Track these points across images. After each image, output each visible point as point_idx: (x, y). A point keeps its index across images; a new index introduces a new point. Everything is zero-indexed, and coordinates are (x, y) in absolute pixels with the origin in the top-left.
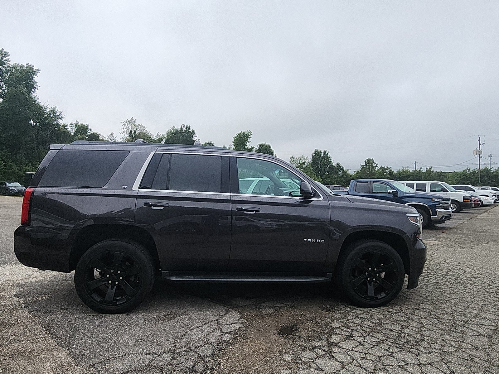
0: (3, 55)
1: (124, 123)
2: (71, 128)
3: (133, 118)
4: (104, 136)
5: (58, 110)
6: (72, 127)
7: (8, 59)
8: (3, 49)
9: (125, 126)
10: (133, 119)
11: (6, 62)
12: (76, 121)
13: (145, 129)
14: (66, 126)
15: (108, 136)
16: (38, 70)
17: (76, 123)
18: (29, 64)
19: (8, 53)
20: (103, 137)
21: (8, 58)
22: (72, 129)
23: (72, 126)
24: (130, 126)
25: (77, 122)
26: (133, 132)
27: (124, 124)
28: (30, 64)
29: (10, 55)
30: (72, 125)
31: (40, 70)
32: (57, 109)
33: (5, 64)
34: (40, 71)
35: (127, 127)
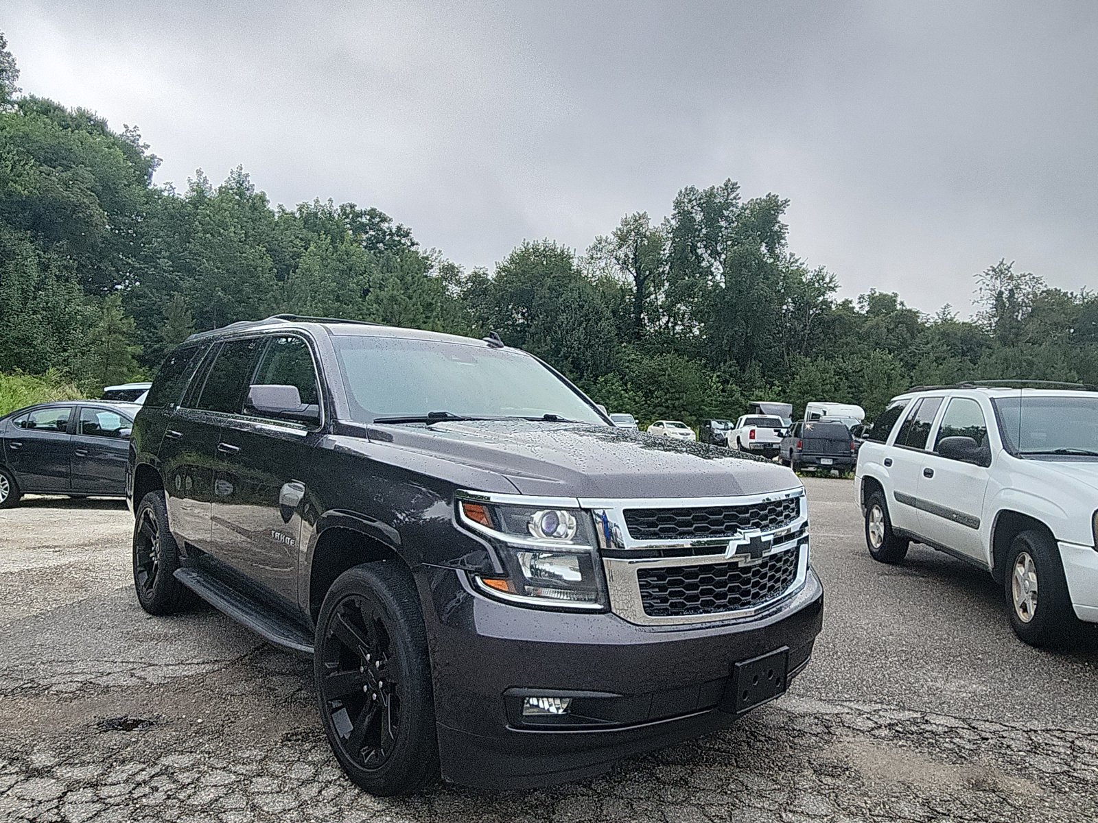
0: (729, 190)
1: (981, 276)
2: (860, 305)
3: (1003, 260)
4: (928, 315)
5: (828, 272)
6: (862, 304)
7: (738, 195)
8: (729, 180)
9: (984, 283)
10: (1004, 262)
11: (734, 201)
12: (872, 289)
13: (1041, 284)
14: (851, 302)
15: (937, 313)
16: (786, 201)
17: (870, 293)
18: (770, 194)
19: (736, 184)
20: (928, 317)
21: (737, 192)
22: (862, 307)
23: (862, 302)
24: (998, 282)
25: (873, 292)
26: (1005, 295)
27: (982, 278)
28: (772, 194)
29: (739, 187)
30: (863, 298)
31: (789, 201)
32: (825, 271)
33: (733, 205)
34: (788, 203)
35: (988, 285)
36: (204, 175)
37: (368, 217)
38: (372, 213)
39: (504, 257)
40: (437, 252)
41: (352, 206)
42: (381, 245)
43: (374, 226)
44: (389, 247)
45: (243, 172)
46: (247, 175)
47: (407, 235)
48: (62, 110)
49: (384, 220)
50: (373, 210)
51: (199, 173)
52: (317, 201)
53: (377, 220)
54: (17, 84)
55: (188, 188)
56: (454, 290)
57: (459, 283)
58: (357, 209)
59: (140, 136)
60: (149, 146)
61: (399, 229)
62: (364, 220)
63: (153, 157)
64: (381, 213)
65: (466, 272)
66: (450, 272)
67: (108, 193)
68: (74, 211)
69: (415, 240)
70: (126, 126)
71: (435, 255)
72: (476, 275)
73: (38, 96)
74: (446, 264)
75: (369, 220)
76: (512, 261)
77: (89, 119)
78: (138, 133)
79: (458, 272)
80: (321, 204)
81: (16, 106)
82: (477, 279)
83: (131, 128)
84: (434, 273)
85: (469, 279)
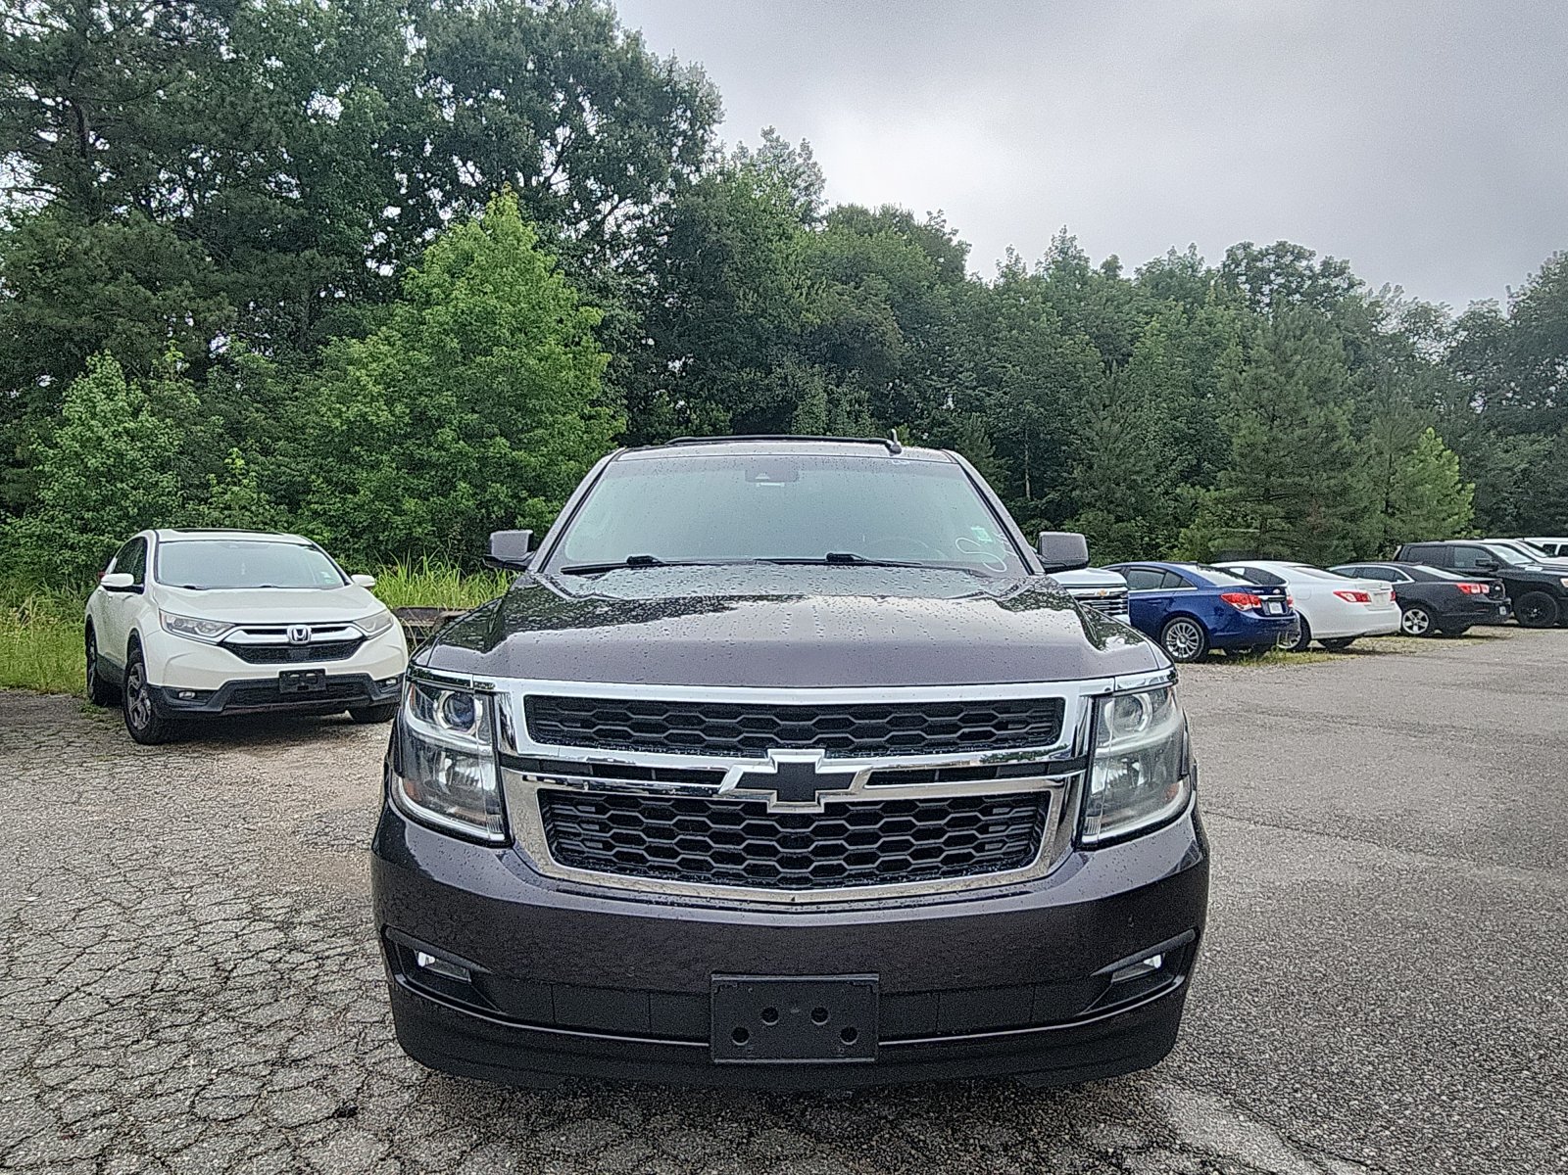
36: (1015, 253)
37: (1273, 258)
38: (1281, 249)
39: (1530, 275)
40: (1393, 289)
41: (1246, 247)
42: (1298, 296)
43: (1281, 269)
44: (1309, 297)
45: (1068, 235)
46: (1074, 238)
47: (1341, 272)
48: (865, 212)
49: (1299, 255)
50: (1282, 244)
51: (1010, 250)
52: (1172, 252)
53: (1289, 258)
54: (823, 197)
55: (996, 274)
56: (1433, 350)
57: (1440, 335)
58: (1256, 248)
59: (944, 221)
60: (957, 231)
61: (1326, 264)
62: (1268, 263)
63: (960, 244)
64: (1295, 247)
65: (1457, 311)
66: (1422, 318)
67: (908, 302)
68: (867, 332)
69: (1357, 278)
70: (929, 213)
71: (1389, 295)
72: (1473, 315)
73: (845, 204)
74: (1413, 306)
75: (1275, 261)
76: (1545, 277)
77: (894, 216)
78: (943, 218)
79: (1437, 317)
80: (1178, 254)
81: (825, 222)
82: (1479, 323)
83: (935, 214)
84: (1390, 326)
85: (1460, 325)
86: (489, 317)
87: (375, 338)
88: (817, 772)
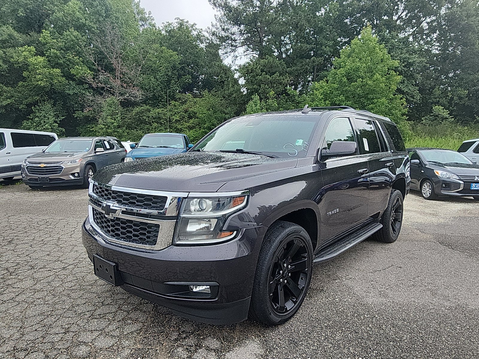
86: (357, 69)
87: (322, 81)
88: (111, 208)
